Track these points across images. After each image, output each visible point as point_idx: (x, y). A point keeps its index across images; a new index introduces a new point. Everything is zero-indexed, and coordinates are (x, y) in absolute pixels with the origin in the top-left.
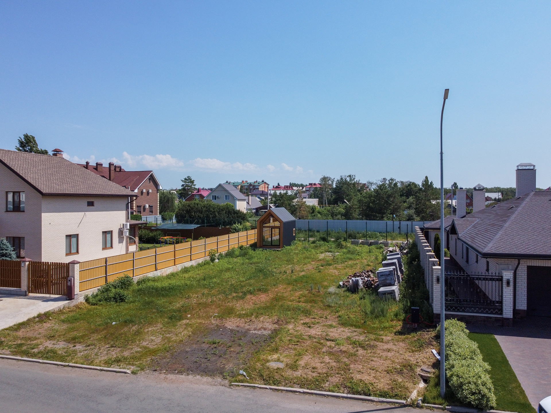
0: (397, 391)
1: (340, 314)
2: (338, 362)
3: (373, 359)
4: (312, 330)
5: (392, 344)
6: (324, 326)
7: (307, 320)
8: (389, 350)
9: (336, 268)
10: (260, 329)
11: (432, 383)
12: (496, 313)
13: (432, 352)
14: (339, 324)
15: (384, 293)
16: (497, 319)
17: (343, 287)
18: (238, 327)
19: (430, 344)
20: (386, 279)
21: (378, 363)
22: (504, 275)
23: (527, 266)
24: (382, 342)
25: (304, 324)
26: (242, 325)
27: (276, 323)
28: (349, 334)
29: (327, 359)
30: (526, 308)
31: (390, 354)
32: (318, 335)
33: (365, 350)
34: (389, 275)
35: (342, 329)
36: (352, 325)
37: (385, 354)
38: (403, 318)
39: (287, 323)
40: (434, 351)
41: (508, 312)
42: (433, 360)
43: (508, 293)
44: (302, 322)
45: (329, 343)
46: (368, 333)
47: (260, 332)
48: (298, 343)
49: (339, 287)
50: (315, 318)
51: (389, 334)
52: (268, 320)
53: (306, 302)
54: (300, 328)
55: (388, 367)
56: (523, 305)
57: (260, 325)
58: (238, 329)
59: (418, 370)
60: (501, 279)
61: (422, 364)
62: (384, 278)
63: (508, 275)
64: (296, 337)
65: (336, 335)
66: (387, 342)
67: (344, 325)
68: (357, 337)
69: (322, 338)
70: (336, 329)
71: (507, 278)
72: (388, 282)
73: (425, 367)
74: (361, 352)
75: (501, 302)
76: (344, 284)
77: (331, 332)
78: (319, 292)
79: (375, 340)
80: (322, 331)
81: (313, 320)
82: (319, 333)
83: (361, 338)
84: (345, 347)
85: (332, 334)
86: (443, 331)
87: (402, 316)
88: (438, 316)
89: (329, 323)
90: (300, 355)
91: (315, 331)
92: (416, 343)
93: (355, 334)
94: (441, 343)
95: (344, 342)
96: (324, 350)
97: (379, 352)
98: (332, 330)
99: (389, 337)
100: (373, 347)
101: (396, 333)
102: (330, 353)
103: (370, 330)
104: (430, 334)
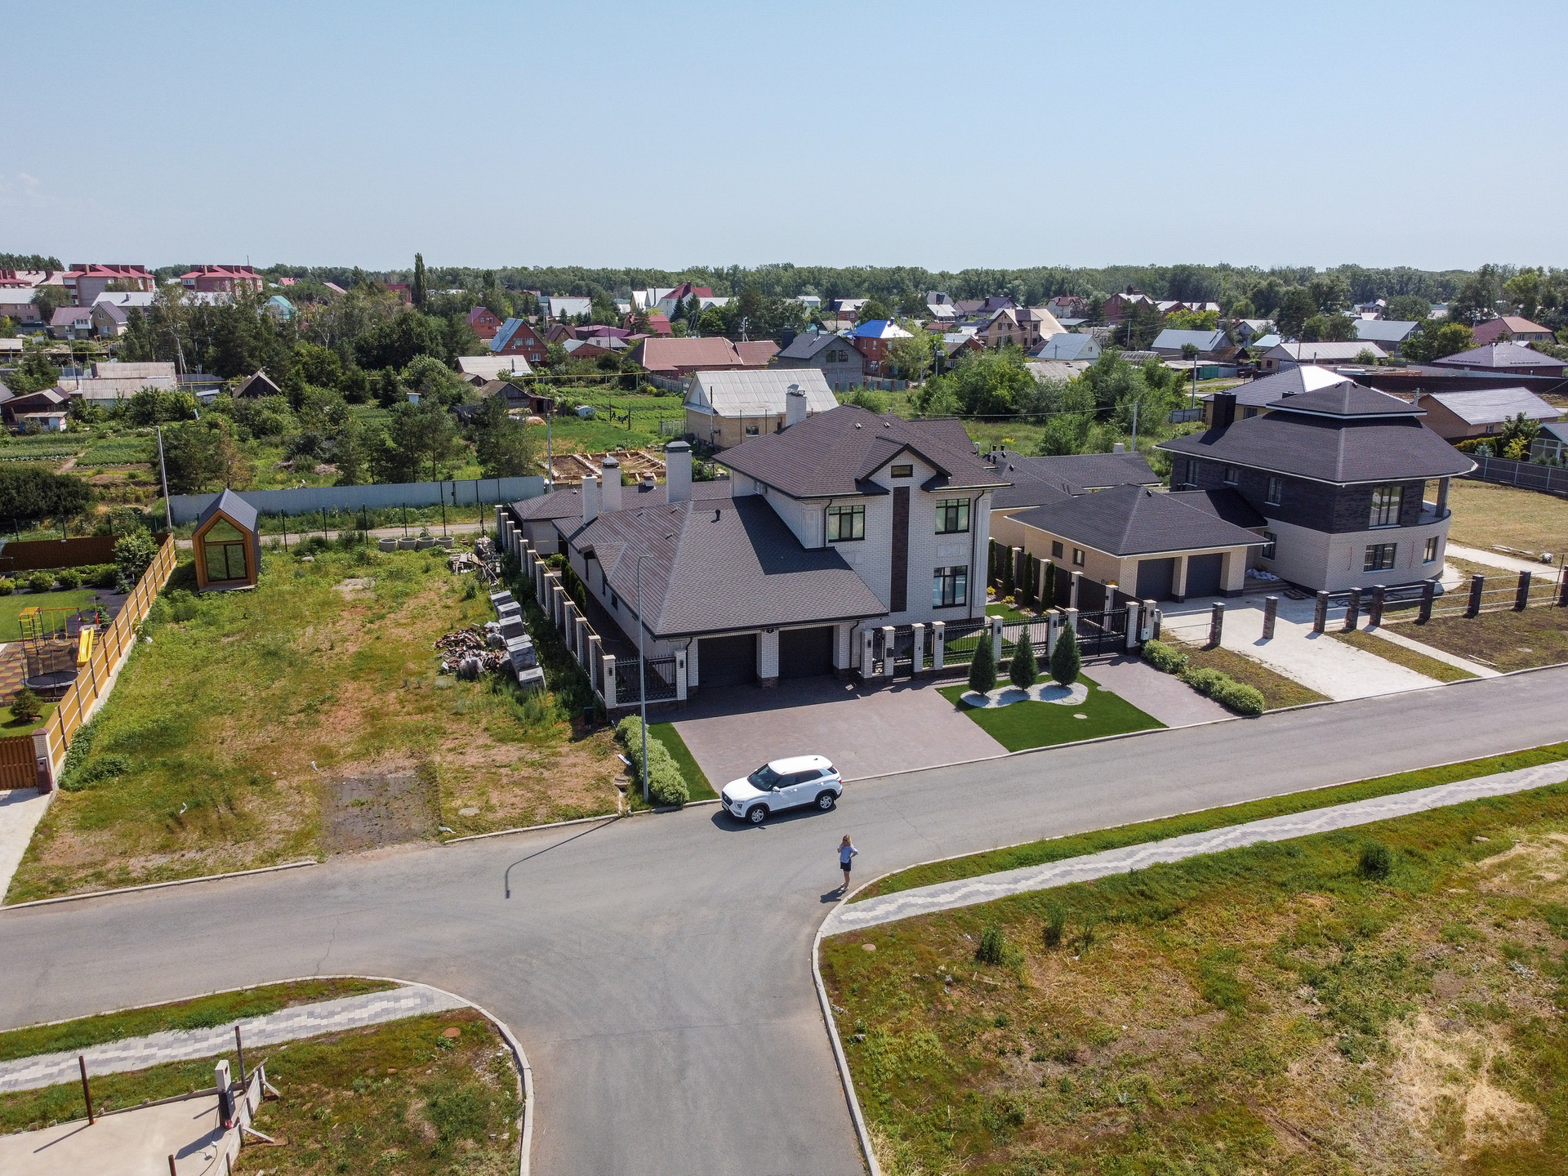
0: (605, 807)
1: (484, 724)
2: (532, 791)
3: (565, 778)
4: (467, 757)
5: (573, 756)
6: (478, 747)
7: (450, 744)
8: (575, 765)
10: (396, 771)
11: (631, 790)
12: (671, 697)
13: (619, 758)
14: (494, 740)
15: (529, 682)
16: (670, 704)
17: (452, 673)
18: (363, 773)
19: (613, 749)
20: (524, 660)
21: (572, 783)
22: (678, 656)
23: (697, 642)
24: (561, 756)
25: (450, 750)
26: (367, 770)
27: (412, 756)
29: (517, 791)
30: (697, 685)
31: (578, 770)
32: (482, 763)
33: (549, 770)
34: (526, 651)
35: (504, 748)
36: (512, 740)
37: (573, 770)
38: (568, 718)
39: (428, 754)
40: (622, 757)
41: (682, 694)
42: (624, 767)
43: (681, 674)
44: (445, 747)
45: (502, 770)
46: (539, 746)
47: (400, 774)
48: (468, 779)
49: (442, 672)
50: (457, 739)
51: (563, 744)
52: (398, 755)
53: (421, 711)
54: (450, 757)
55: (584, 784)
56: (695, 682)
57: (392, 766)
58: (366, 777)
59: (612, 781)
60: (674, 661)
61: (614, 773)
62: (522, 658)
63: (680, 656)
64: (457, 771)
65: (503, 757)
66: (567, 755)
67: (502, 740)
68: (529, 756)
69: (490, 766)
70: (496, 749)
71: (680, 658)
72: (528, 663)
73: (617, 776)
74: (546, 774)
75: (675, 684)
76: (450, 667)
77: (494, 754)
78: (420, 688)
79: (553, 755)
80: (482, 756)
81: (457, 742)
82: (482, 760)
83: (536, 756)
84: (526, 772)
85: (498, 758)
86: (625, 731)
87: (567, 715)
88: (612, 710)
89: (480, 742)
90: (483, 793)
91: (473, 758)
92: (598, 750)
93: (524, 751)
94: (626, 746)
95: (519, 765)
96: (505, 780)
97: (565, 769)
98: (493, 752)
99: (565, 748)
100: (556, 765)
101: (570, 741)
102: (515, 783)
103: (538, 743)
104: (608, 735)
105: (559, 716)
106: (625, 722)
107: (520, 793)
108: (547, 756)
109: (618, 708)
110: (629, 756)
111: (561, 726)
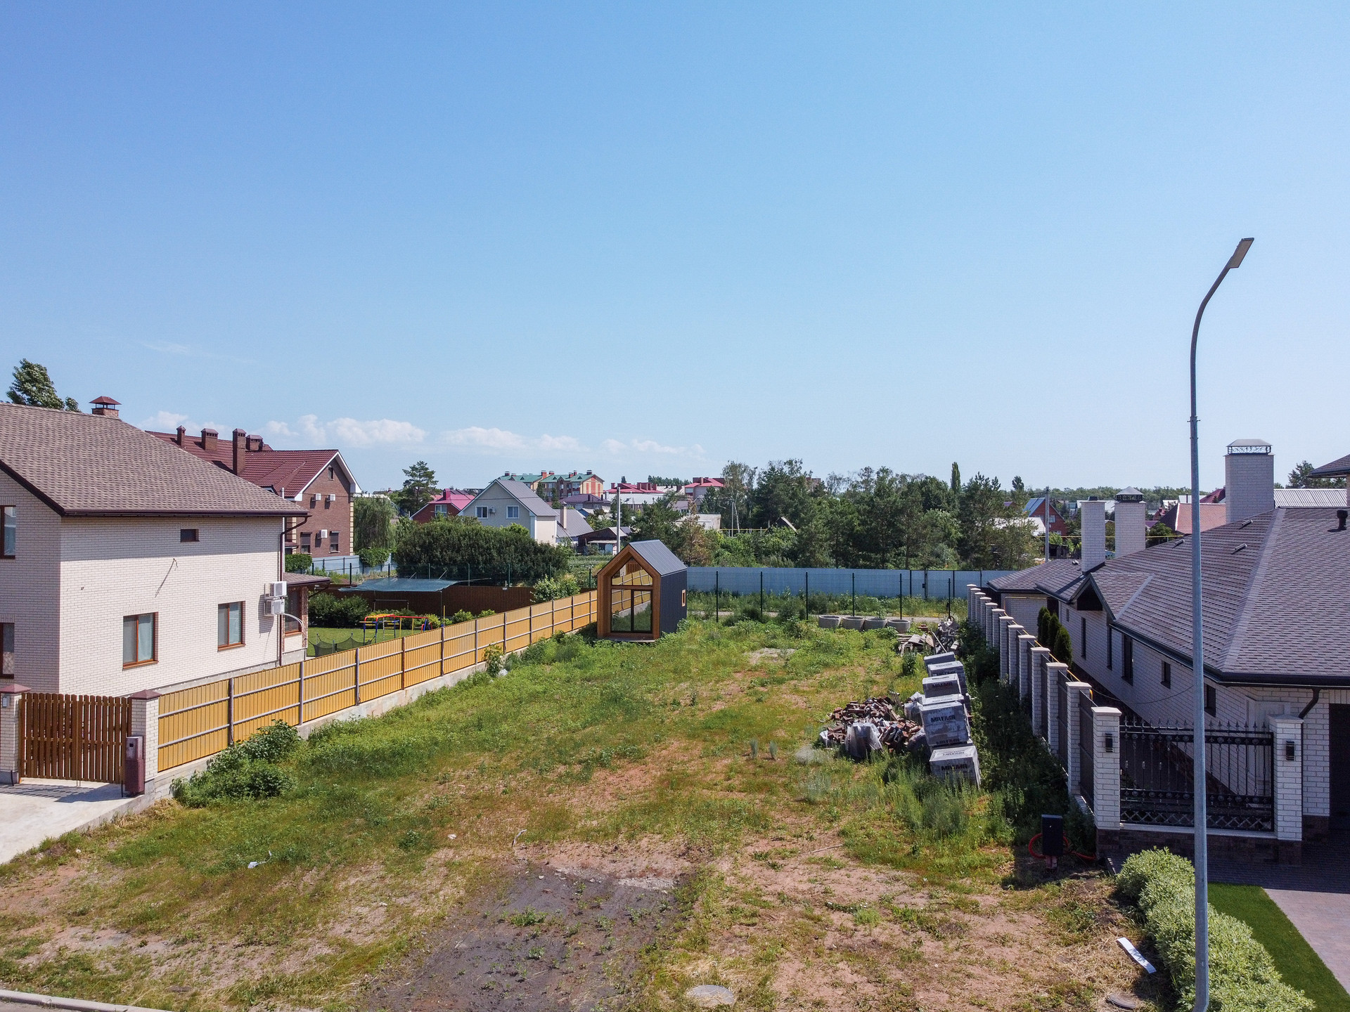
1: (843, 823)
2: (879, 981)
3: (970, 969)
4: (781, 875)
5: (1004, 918)
6: (809, 862)
7: (762, 846)
8: (1003, 941)
9: (796, 690)
10: (642, 875)
12: (1260, 828)
13: (1121, 946)
14: (847, 855)
15: (947, 766)
16: (1261, 845)
17: (830, 745)
18: (584, 867)
19: (1106, 921)
20: (946, 729)
21: (986, 984)
22: (1279, 731)
23: (1330, 705)
24: (975, 912)
25: (757, 857)
26: (595, 862)
27: (684, 854)
28: (882, 888)
29: (846, 972)
30: (1327, 813)
31: (1010, 954)
32: (803, 892)
33: (939, 938)
34: (953, 717)
35: (860, 872)
36: (884, 861)
37: (995, 952)
38: (1010, 839)
39: (713, 855)
40: (1129, 946)
41: (1288, 827)
42: (1133, 974)
43: (1288, 777)
44: (750, 850)
45: (836, 917)
46: (933, 883)
47: (644, 884)
48: (756, 920)
49: (819, 744)
50: (781, 839)
51: (987, 888)
52: (662, 846)
53: (748, 789)
54: (750, 869)
55: (1017, 996)
56: (1322, 809)
57: (642, 863)
58: (585, 874)
59: (1098, 1002)
60: (1268, 741)
61: (1104, 985)
62: (941, 727)
63: (1286, 730)
64: (745, 897)
65: (849, 890)
66: (990, 914)
67: (861, 857)
68: (905, 898)
69: (815, 902)
70: (843, 871)
71: (1287, 737)
72: (951, 735)
73: (1114, 994)
74: (930, 946)
75: (1269, 800)
76: (831, 737)
77: (834, 882)
78: (773, 759)
79: (957, 907)
80: (810, 881)
81: (778, 844)
82: (805, 887)
83: (920, 902)
84: (884, 931)
85: (838, 890)
86: (1140, 882)
87: (1008, 832)
88: (1109, 835)
89: (821, 853)
90: (768, 959)
91: (792, 880)
92: (1068, 917)
93: (898, 887)
94: (1141, 919)
95: (876, 913)
96: (830, 939)
97: (979, 945)
98: (835, 875)
99: (990, 898)
100: (958, 929)
101: (1005, 884)
102: (850, 953)
103: (935, 877)
104: (1098, 889)
105: (992, 831)
106: (1142, 862)
107: (850, 978)
108: (943, 906)
109: (1123, 833)
110: (1147, 946)
111: (992, 852)
